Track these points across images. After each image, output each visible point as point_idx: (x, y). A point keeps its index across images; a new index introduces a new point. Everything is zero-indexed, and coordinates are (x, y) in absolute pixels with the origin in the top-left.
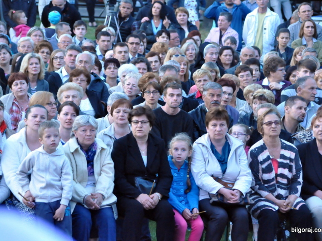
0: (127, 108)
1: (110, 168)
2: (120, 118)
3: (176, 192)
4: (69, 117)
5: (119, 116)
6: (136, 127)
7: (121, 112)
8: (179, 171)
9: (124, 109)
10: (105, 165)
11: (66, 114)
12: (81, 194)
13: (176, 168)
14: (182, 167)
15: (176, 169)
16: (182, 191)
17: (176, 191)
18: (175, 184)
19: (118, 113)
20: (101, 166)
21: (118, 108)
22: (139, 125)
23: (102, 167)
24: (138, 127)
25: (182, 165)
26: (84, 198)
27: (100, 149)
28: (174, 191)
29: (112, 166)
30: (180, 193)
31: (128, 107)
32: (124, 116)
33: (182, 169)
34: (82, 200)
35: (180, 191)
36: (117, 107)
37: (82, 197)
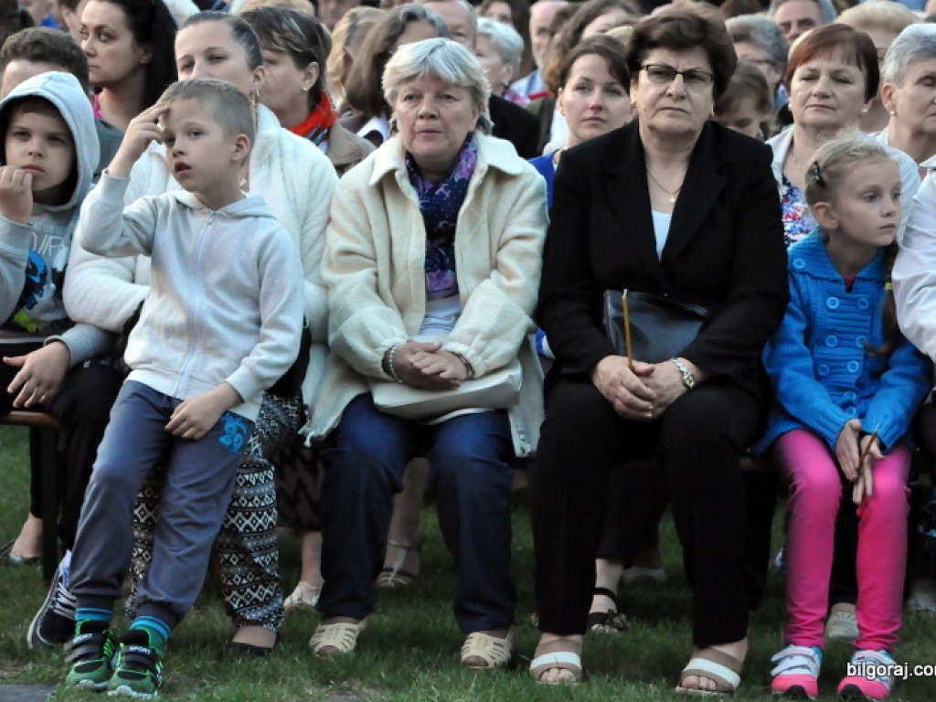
0: (849, 62)
1: (524, 255)
2: (814, 100)
3: (830, 374)
4: (594, 98)
5: (810, 95)
6: (662, 95)
7: (823, 78)
8: (849, 290)
9: (835, 64)
10: (506, 243)
11: (585, 87)
12: (377, 336)
13: (837, 276)
14: (861, 274)
15: (835, 281)
16: (854, 368)
17: (831, 368)
18: (832, 341)
19: (809, 84)
20: (495, 247)
21: (813, 64)
22: (676, 85)
23: (499, 249)
24: (670, 95)
25: (865, 266)
26: (387, 353)
27: (482, 171)
28: (824, 370)
29: (535, 246)
30: (843, 378)
31: (854, 59)
32: (834, 95)
33: (864, 279)
34: (380, 358)
35: (845, 367)
36: (806, 60)
37: (378, 350)
